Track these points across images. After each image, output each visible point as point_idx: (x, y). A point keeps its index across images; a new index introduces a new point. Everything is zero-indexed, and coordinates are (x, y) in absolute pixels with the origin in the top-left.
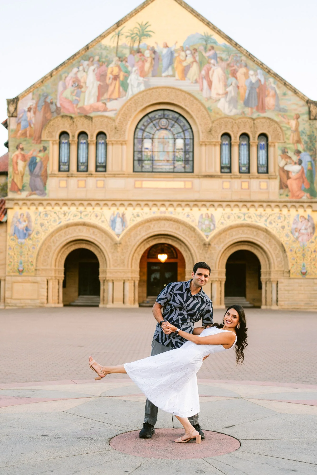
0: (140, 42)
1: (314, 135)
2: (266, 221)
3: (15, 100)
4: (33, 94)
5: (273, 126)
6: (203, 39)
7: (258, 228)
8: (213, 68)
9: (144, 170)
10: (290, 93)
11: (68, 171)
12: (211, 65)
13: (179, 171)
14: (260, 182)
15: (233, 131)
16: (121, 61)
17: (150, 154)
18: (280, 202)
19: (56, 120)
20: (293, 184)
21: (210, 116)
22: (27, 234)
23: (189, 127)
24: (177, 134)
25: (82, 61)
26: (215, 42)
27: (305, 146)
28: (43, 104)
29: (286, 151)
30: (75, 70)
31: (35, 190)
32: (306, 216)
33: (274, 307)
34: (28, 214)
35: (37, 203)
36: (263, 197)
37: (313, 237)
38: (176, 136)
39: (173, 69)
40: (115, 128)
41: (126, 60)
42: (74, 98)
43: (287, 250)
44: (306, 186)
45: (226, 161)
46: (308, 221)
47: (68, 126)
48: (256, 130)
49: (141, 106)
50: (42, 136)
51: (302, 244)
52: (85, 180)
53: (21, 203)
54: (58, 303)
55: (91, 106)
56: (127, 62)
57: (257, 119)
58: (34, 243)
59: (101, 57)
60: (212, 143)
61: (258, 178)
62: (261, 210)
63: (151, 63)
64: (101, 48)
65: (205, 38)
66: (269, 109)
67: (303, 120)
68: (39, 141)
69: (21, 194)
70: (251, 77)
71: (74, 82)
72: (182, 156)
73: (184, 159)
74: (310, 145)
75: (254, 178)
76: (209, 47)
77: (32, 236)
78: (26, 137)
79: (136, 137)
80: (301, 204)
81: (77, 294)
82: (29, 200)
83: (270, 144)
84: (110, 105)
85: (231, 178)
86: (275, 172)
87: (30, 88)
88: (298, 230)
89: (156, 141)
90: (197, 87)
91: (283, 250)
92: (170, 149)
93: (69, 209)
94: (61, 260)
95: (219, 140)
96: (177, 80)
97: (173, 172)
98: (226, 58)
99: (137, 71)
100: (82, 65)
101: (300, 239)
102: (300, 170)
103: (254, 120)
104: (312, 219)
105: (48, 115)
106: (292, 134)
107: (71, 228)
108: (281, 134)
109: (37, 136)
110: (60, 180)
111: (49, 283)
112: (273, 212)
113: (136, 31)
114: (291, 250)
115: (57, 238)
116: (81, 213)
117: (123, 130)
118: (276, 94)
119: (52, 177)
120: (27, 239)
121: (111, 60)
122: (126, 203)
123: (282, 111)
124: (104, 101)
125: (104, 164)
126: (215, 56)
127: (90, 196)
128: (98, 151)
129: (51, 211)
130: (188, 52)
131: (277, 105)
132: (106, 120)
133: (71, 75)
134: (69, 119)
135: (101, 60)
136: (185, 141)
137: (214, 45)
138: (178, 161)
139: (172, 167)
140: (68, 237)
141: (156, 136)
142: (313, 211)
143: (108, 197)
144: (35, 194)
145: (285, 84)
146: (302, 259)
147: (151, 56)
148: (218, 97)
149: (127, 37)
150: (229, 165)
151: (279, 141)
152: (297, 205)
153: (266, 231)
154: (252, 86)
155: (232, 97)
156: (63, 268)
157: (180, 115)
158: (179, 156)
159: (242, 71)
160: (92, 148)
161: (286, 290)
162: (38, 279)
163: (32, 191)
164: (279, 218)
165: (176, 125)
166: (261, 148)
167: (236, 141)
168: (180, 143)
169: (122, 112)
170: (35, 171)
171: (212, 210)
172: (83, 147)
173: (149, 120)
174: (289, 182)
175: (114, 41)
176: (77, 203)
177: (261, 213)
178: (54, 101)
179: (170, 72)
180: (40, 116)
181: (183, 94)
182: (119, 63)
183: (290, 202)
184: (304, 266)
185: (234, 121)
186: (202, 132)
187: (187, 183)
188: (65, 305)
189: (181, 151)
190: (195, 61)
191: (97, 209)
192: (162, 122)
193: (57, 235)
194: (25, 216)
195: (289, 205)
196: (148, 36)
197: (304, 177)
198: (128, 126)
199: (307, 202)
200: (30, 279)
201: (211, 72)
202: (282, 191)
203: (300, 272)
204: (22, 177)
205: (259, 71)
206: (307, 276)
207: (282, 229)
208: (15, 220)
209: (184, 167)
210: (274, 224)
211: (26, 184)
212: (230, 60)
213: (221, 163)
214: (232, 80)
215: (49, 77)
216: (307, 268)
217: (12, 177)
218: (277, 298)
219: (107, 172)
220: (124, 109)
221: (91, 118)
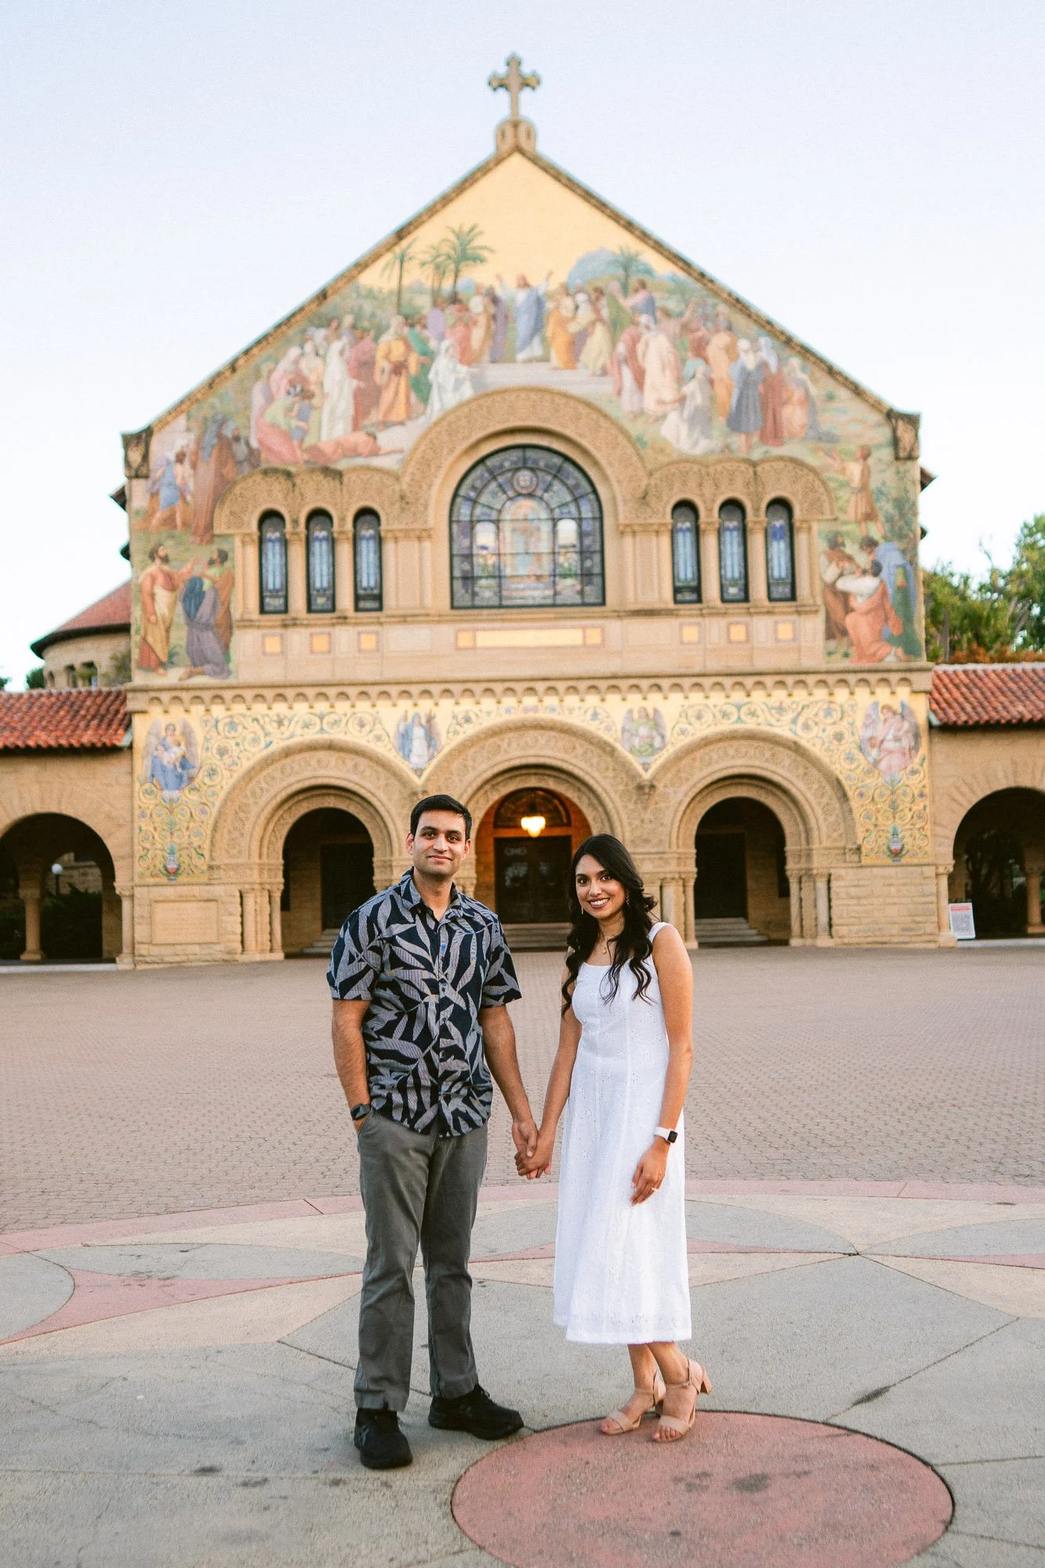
0: (456, 276)
1: (908, 499)
2: (794, 721)
3: (144, 435)
4: (189, 418)
5: (804, 480)
6: (617, 261)
7: (775, 741)
8: (646, 336)
9: (477, 602)
10: (844, 394)
11: (286, 610)
12: (642, 329)
13: (569, 602)
14: (776, 623)
15: (702, 495)
16: (412, 326)
17: (492, 561)
18: (828, 672)
19: (250, 481)
20: (859, 625)
21: (641, 459)
22: (185, 778)
23: (589, 489)
24: (559, 507)
25: (313, 329)
26: (649, 271)
27: (887, 526)
28: (215, 441)
29: (840, 540)
30: (294, 352)
31: (202, 664)
32: (897, 707)
33: (823, 941)
34: (186, 726)
35: (207, 695)
36: (786, 662)
37: (917, 760)
38: (557, 511)
39: (546, 343)
40: (402, 498)
41: (423, 322)
42: (294, 423)
43: (850, 794)
44: (894, 628)
45: (687, 573)
46: (903, 717)
47: (280, 496)
48: (760, 489)
49: (468, 438)
50: (215, 525)
51: (888, 778)
52: (329, 634)
53: (165, 697)
54: (271, 950)
55: (338, 444)
56: (425, 327)
57: (763, 461)
58: (204, 801)
59: (358, 317)
60: (650, 529)
61: (769, 613)
62: (780, 694)
63: (488, 328)
64: (359, 295)
65: (622, 259)
66: (792, 436)
67: (880, 460)
68: (207, 537)
69: (164, 675)
70: (743, 356)
71: (292, 383)
72: (574, 563)
73: (579, 572)
74: (901, 523)
75: (758, 613)
76: (633, 282)
77: (197, 782)
78: (175, 527)
79: (454, 518)
80: (881, 675)
81: (318, 925)
82: (188, 689)
83: (797, 524)
84: (385, 439)
85: (702, 615)
86: (813, 595)
87: (182, 402)
88: (878, 743)
89: (506, 527)
90: (607, 387)
91: (840, 794)
92: (544, 546)
93: (291, 708)
94: (274, 839)
95: (668, 519)
96: (555, 369)
97: (554, 605)
98: (677, 310)
99: (451, 351)
100: (311, 339)
101: (883, 765)
102: (876, 589)
103: (754, 464)
104: (912, 713)
105: (229, 470)
106: (853, 499)
107: (298, 757)
108: (824, 497)
109: (202, 523)
110: (264, 636)
111: (245, 900)
112: (812, 699)
113: (446, 249)
114: (861, 795)
115: (264, 785)
116: (321, 717)
117: (422, 501)
118: (807, 400)
119: (245, 627)
120: (186, 791)
121: (384, 323)
122: (435, 689)
123: (826, 440)
124: (370, 430)
125: (376, 592)
126: (650, 307)
127: (342, 674)
128: (358, 559)
129: (244, 716)
130: (581, 298)
131: (813, 425)
132: (377, 478)
133: (285, 365)
134: (282, 479)
135: (359, 325)
136: (580, 526)
137: (646, 278)
138: (564, 576)
139: (550, 592)
140: (292, 779)
141: (507, 515)
142: (914, 692)
143: (389, 675)
144: (203, 673)
145: (831, 371)
146: (891, 817)
147: (486, 311)
148: (659, 410)
149: (423, 264)
150: (694, 584)
151: (820, 517)
152: (873, 678)
153: (796, 748)
154: (747, 380)
155: (696, 409)
156: (280, 861)
157: (567, 459)
158: (566, 565)
159: (718, 342)
160: (345, 551)
161: (852, 898)
162: (218, 890)
163: (194, 665)
164: (828, 713)
165: (557, 486)
166: (775, 536)
167: (710, 520)
168: (568, 530)
169: (418, 455)
170: (198, 615)
171: (655, 700)
172: (320, 549)
173: (486, 475)
174: (849, 621)
175: (390, 277)
176: (311, 692)
177: (781, 703)
178: (243, 433)
179: (536, 349)
180: (208, 472)
181: (572, 403)
182: (406, 330)
183: (855, 672)
184: (895, 834)
185: (703, 471)
186: (625, 501)
187: (589, 632)
188: (288, 956)
189: (571, 549)
190: (600, 319)
191: (363, 706)
192: (521, 478)
193: (261, 776)
194: (178, 733)
195: (852, 678)
196: (478, 259)
197: (888, 606)
198: (435, 490)
199: (898, 671)
200: (196, 891)
201: (640, 347)
202: (832, 644)
203: (885, 848)
204: (168, 630)
205: (764, 341)
206: (904, 861)
207: (835, 742)
208: (153, 741)
209: (581, 593)
210: (815, 730)
211: (177, 649)
212: (687, 314)
213: (675, 577)
214: (695, 365)
215: (228, 373)
216: (904, 837)
217: (142, 632)
218: (830, 919)
219: (386, 611)
220: (422, 448)
221: (338, 475)
